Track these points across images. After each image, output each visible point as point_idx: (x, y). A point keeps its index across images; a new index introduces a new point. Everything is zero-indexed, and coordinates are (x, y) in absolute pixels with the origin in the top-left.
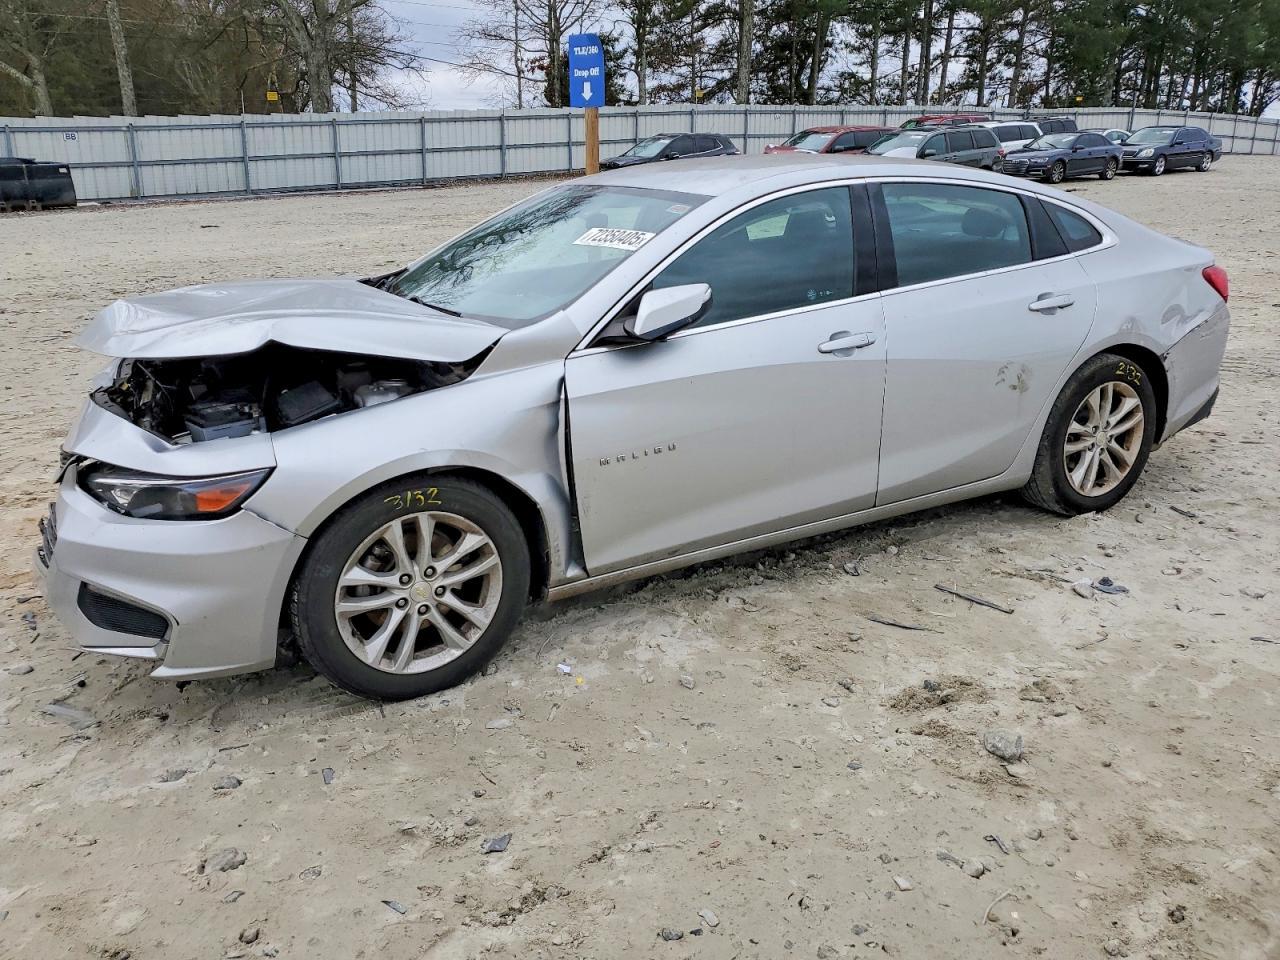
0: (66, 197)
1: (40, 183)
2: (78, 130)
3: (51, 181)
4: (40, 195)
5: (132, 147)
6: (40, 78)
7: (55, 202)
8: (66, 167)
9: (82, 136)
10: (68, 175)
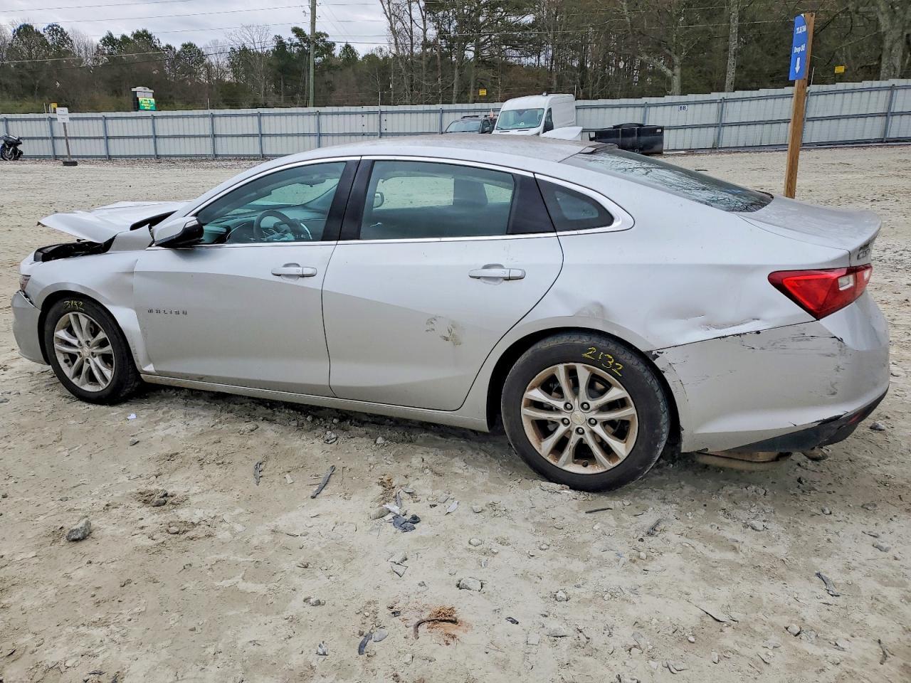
0: (657, 148)
1: (643, 139)
2: (688, 103)
3: (650, 137)
4: (641, 147)
5: (721, 113)
6: (677, 70)
7: (650, 151)
8: (662, 128)
9: (690, 107)
10: (662, 133)
